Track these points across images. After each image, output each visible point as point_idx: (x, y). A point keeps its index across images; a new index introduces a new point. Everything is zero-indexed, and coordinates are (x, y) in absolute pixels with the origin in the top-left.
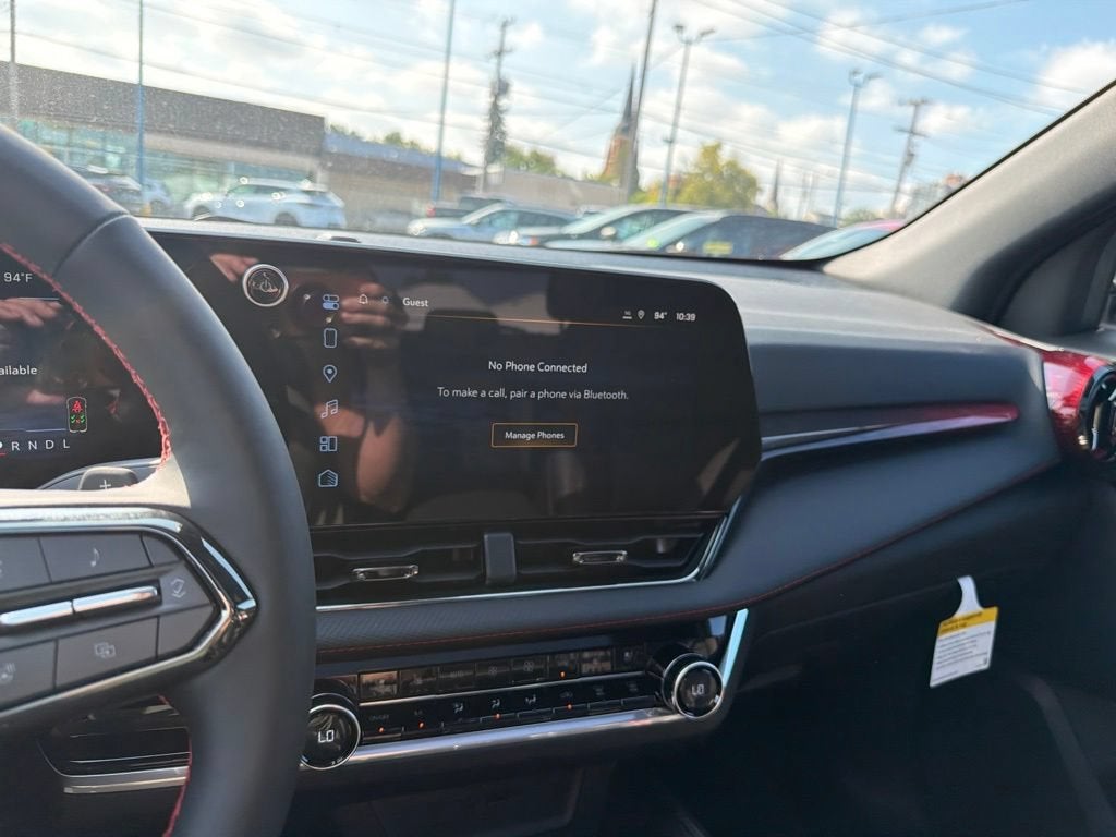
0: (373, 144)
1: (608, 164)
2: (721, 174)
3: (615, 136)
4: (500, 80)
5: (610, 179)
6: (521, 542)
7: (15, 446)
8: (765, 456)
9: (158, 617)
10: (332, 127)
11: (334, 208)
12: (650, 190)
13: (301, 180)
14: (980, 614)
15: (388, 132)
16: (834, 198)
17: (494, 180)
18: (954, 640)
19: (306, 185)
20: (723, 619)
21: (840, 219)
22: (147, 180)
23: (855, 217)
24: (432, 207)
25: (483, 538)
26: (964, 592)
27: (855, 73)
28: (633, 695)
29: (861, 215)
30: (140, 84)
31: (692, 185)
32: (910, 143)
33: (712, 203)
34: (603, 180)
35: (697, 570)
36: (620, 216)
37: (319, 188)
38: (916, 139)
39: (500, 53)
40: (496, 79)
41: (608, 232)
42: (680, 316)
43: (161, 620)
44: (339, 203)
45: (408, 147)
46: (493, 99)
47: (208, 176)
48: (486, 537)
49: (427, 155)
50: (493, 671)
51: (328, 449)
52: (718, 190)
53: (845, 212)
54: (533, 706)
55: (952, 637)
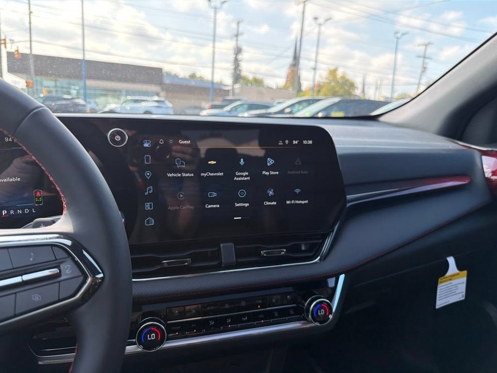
0: (184, 79)
1: (287, 81)
2: (338, 82)
3: (290, 68)
4: (238, 47)
5: (288, 87)
6: (237, 247)
7: (12, 212)
8: (348, 205)
9: (59, 282)
10: (166, 72)
11: (168, 108)
12: (306, 91)
13: (154, 96)
14: (458, 274)
15: (190, 73)
16: (390, 90)
17: (237, 91)
18: (446, 286)
19: (156, 98)
20: (334, 279)
21: (393, 99)
22: (88, 100)
23: (400, 97)
24: (211, 104)
25: (220, 246)
26: (450, 264)
27: (397, 33)
28: (292, 315)
29: (403, 96)
30: (84, 59)
31: (326, 88)
32: (424, 63)
33: (334, 94)
34: (285, 88)
35: (319, 258)
36: (293, 103)
37: (162, 99)
38: (426, 61)
39: (237, 36)
40: (236, 46)
41: (288, 110)
42: (305, 142)
43: (61, 283)
44: (170, 105)
45: (199, 79)
46: (235, 56)
47: (113, 96)
48: (221, 245)
49: (207, 82)
50: (227, 306)
51: (149, 208)
52: (337, 89)
53: (396, 95)
54: (245, 322)
55: (445, 285)
